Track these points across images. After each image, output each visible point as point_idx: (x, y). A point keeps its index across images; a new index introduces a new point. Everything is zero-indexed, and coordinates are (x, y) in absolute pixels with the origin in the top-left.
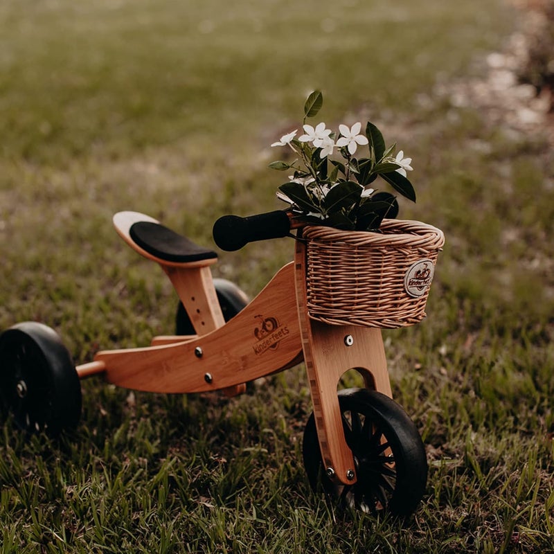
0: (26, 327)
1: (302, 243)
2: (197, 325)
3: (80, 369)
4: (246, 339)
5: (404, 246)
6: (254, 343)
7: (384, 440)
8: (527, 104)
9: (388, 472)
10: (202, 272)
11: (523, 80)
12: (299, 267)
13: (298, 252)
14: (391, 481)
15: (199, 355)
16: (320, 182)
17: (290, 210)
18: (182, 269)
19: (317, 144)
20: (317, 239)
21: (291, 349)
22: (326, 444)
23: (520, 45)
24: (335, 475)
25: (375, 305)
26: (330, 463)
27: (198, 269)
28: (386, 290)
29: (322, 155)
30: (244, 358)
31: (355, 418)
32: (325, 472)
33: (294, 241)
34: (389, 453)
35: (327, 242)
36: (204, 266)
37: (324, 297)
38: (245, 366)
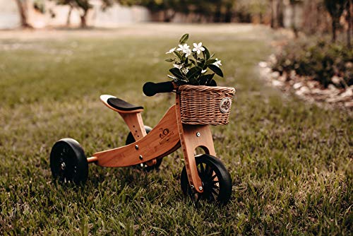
0: (65, 140)
1: (178, 94)
2: (135, 137)
3: (89, 159)
4: (156, 139)
5: (219, 91)
6: (160, 140)
7: (214, 174)
8: (277, 79)
9: (216, 187)
10: (138, 115)
11: (274, 70)
12: (177, 104)
13: (177, 98)
14: (218, 185)
15: (137, 149)
16: (185, 66)
17: (173, 81)
18: (129, 114)
19: (184, 51)
20: (185, 90)
21: (174, 141)
22: (190, 176)
23: (273, 59)
24: (194, 189)
25: (208, 115)
26: (192, 183)
27: (136, 113)
28: (213, 109)
29: (186, 56)
30: (155, 147)
31: (202, 166)
32: (190, 187)
33: (175, 94)
34: (216, 179)
35: (188, 91)
36: (138, 112)
37: (188, 114)
38: (156, 151)
